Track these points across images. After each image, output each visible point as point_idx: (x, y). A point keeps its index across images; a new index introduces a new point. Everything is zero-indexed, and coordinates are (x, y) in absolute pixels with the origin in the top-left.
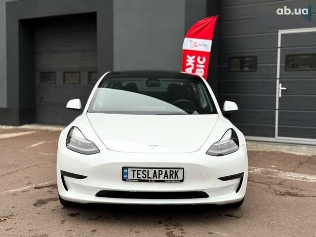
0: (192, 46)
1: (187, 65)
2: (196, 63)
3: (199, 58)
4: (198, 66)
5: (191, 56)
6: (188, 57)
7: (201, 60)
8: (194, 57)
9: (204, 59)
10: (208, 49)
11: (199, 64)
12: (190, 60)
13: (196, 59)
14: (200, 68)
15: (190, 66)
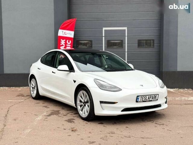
0: (63, 34)
1: (61, 44)
2: (66, 44)
3: (67, 41)
4: (67, 45)
5: (63, 40)
6: (62, 40)
7: (69, 42)
8: (64, 40)
9: (70, 41)
10: (72, 36)
11: (68, 44)
12: (63, 42)
13: (66, 42)
14: (68, 46)
15: (62, 45)
